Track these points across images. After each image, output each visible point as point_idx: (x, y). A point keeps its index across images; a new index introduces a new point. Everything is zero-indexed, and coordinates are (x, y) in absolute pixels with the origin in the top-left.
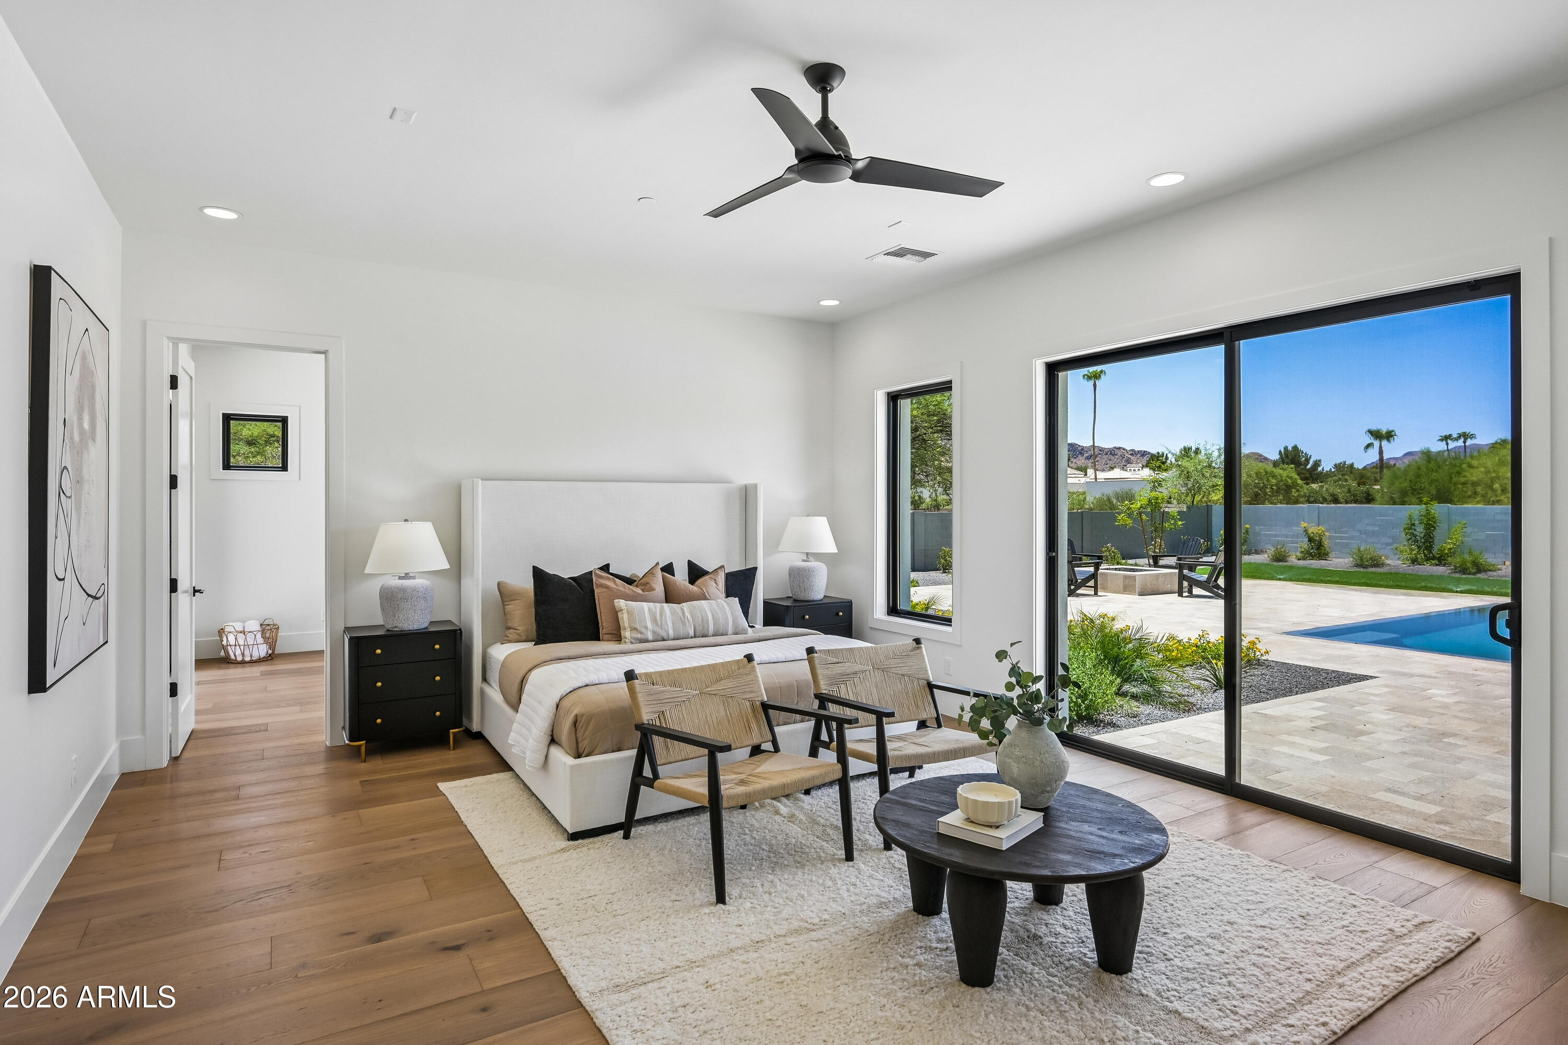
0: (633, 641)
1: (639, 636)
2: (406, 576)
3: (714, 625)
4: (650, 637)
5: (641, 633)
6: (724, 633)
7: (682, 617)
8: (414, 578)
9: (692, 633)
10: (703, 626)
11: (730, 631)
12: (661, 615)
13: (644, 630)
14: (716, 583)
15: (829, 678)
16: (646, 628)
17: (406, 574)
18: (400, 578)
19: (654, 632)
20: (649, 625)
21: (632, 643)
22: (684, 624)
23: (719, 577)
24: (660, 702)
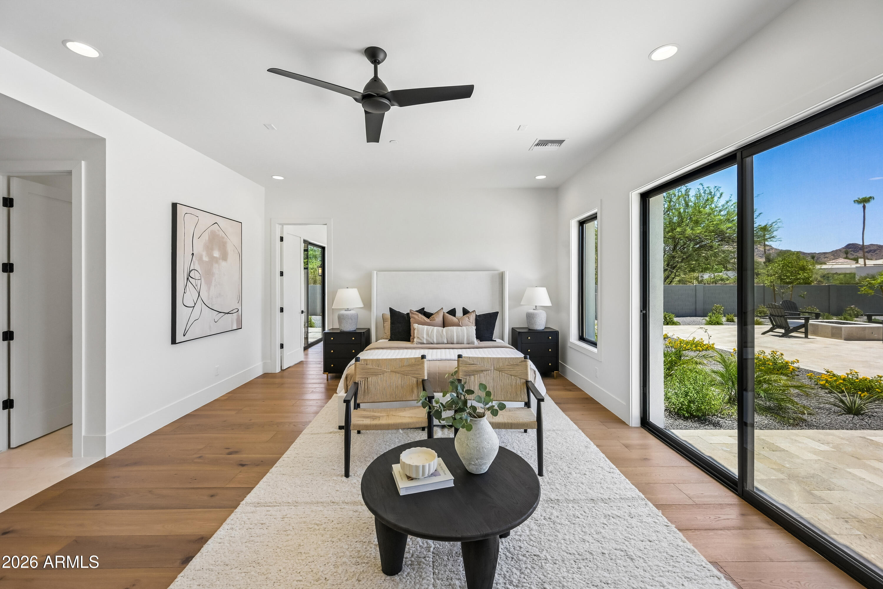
0: (417, 343)
1: (420, 341)
2: (348, 310)
3: (457, 339)
4: (425, 342)
5: (421, 340)
6: (462, 343)
7: (441, 334)
8: (350, 310)
9: (446, 342)
10: (451, 339)
11: (465, 342)
12: (431, 332)
13: (422, 339)
14: (469, 319)
15: (465, 372)
16: (423, 338)
17: (348, 309)
18: (345, 310)
19: (427, 340)
20: (425, 336)
21: (417, 344)
22: (442, 337)
23: (471, 316)
24: (367, 373)
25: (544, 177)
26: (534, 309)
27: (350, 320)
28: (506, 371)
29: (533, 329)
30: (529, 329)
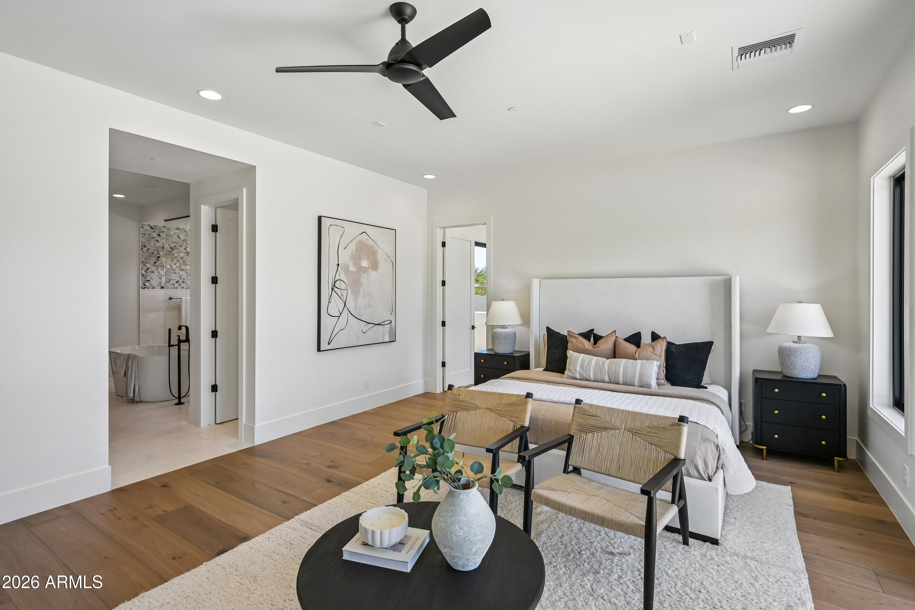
1: (571, 374)
2: (504, 327)
3: (623, 377)
4: (577, 377)
5: (572, 373)
6: (632, 384)
7: (601, 367)
8: (507, 328)
9: (607, 379)
10: (615, 376)
11: (636, 383)
12: (588, 363)
13: (574, 372)
14: (653, 349)
15: (581, 425)
16: (576, 370)
17: (504, 326)
18: (501, 328)
19: (580, 374)
20: (578, 369)
21: (567, 378)
22: (601, 372)
23: (659, 345)
24: (458, 406)
25: (807, 108)
26: (794, 342)
27: (504, 340)
28: (644, 436)
29: (789, 375)
30: (785, 376)
